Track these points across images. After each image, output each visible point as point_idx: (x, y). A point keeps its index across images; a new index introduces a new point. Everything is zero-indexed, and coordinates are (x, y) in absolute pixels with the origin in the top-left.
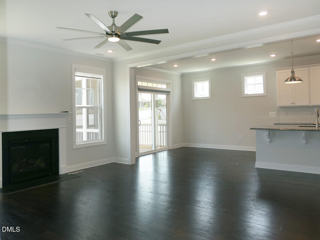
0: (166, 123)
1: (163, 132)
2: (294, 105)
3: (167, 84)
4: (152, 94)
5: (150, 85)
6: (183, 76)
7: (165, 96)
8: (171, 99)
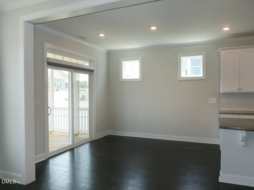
0: (88, 107)
1: (85, 117)
2: (241, 91)
3: (90, 61)
4: (70, 72)
5: (67, 60)
6: (109, 54)
7: (88, 75)
8: (95, 80)
